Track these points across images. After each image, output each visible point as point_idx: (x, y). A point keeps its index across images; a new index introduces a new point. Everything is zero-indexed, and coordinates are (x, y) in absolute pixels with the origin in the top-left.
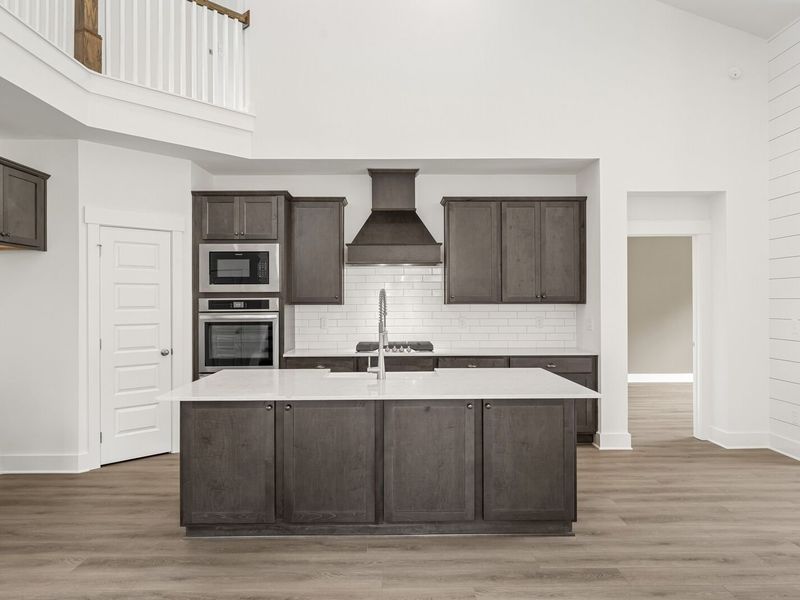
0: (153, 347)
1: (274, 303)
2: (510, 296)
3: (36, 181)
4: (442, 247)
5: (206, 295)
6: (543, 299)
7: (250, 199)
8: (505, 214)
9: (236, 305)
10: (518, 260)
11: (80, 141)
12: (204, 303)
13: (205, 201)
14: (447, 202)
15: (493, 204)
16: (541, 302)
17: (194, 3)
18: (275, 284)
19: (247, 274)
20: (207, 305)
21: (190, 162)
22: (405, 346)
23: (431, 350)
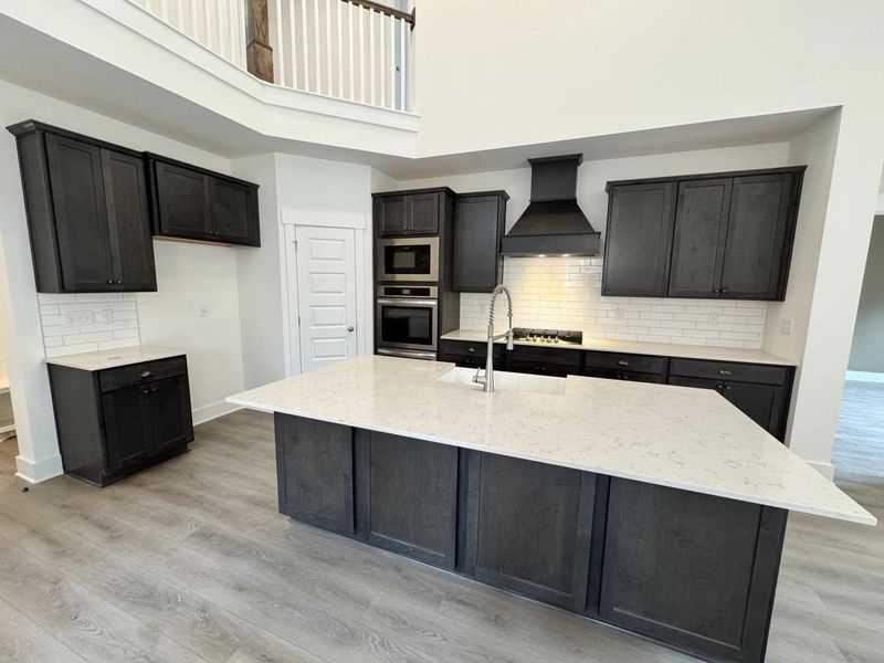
0: (342, 324)
1: (434, 291)
2: (677, 290)
3: (248, 191)
4: (603, 236)
5: (384, 283)
6: (721, 294)
7: (416, 197)
8: (683, 196)
9: (405, 292)
10: (695, 249)
11: (276, 154)
12: (382, 289)
13: (382, 202)
14: (613, 187)
15: (668, 186)
16: (720, 298)
17: (350, 3)
18: (434, 274)
19: (412, 265)
20: (383, 290)
21: (369, 167)
22: (553, 337)
23: (580, 343)
